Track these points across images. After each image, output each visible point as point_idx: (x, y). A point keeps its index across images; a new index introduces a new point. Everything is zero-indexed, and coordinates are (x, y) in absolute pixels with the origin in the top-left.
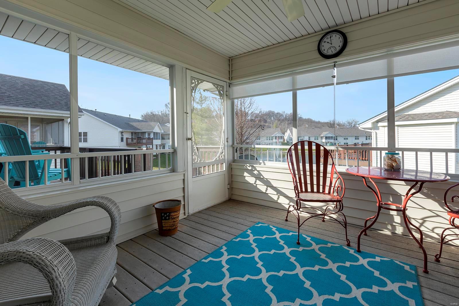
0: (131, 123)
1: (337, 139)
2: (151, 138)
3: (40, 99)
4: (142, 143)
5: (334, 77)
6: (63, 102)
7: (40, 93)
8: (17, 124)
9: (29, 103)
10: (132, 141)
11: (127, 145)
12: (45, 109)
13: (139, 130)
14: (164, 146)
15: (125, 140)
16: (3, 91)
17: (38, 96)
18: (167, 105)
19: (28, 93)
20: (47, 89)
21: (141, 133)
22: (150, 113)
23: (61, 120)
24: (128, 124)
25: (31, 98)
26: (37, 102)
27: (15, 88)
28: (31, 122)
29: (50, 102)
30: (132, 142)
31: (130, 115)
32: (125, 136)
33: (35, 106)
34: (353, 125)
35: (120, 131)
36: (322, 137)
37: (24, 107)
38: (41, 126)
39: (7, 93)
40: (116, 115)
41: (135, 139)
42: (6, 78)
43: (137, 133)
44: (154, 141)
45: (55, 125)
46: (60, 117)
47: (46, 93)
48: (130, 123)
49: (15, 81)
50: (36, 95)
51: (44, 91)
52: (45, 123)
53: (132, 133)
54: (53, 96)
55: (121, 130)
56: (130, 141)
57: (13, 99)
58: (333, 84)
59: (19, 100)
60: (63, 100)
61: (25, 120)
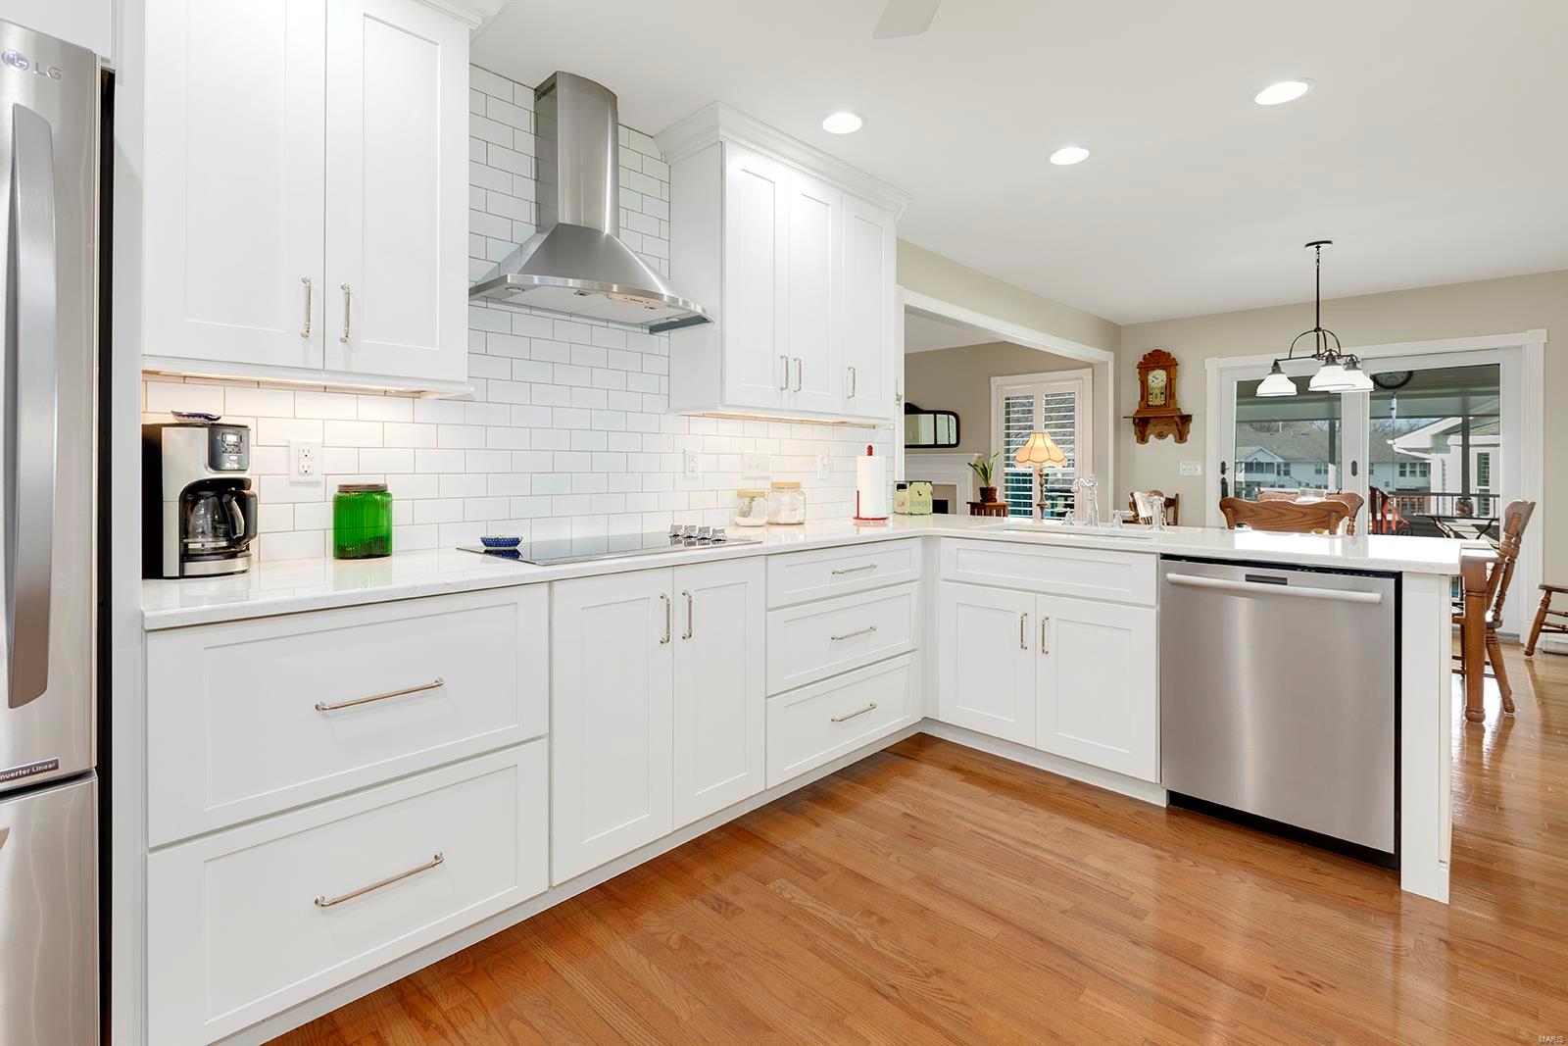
5: (1393, 409)
58: (1391, 417)
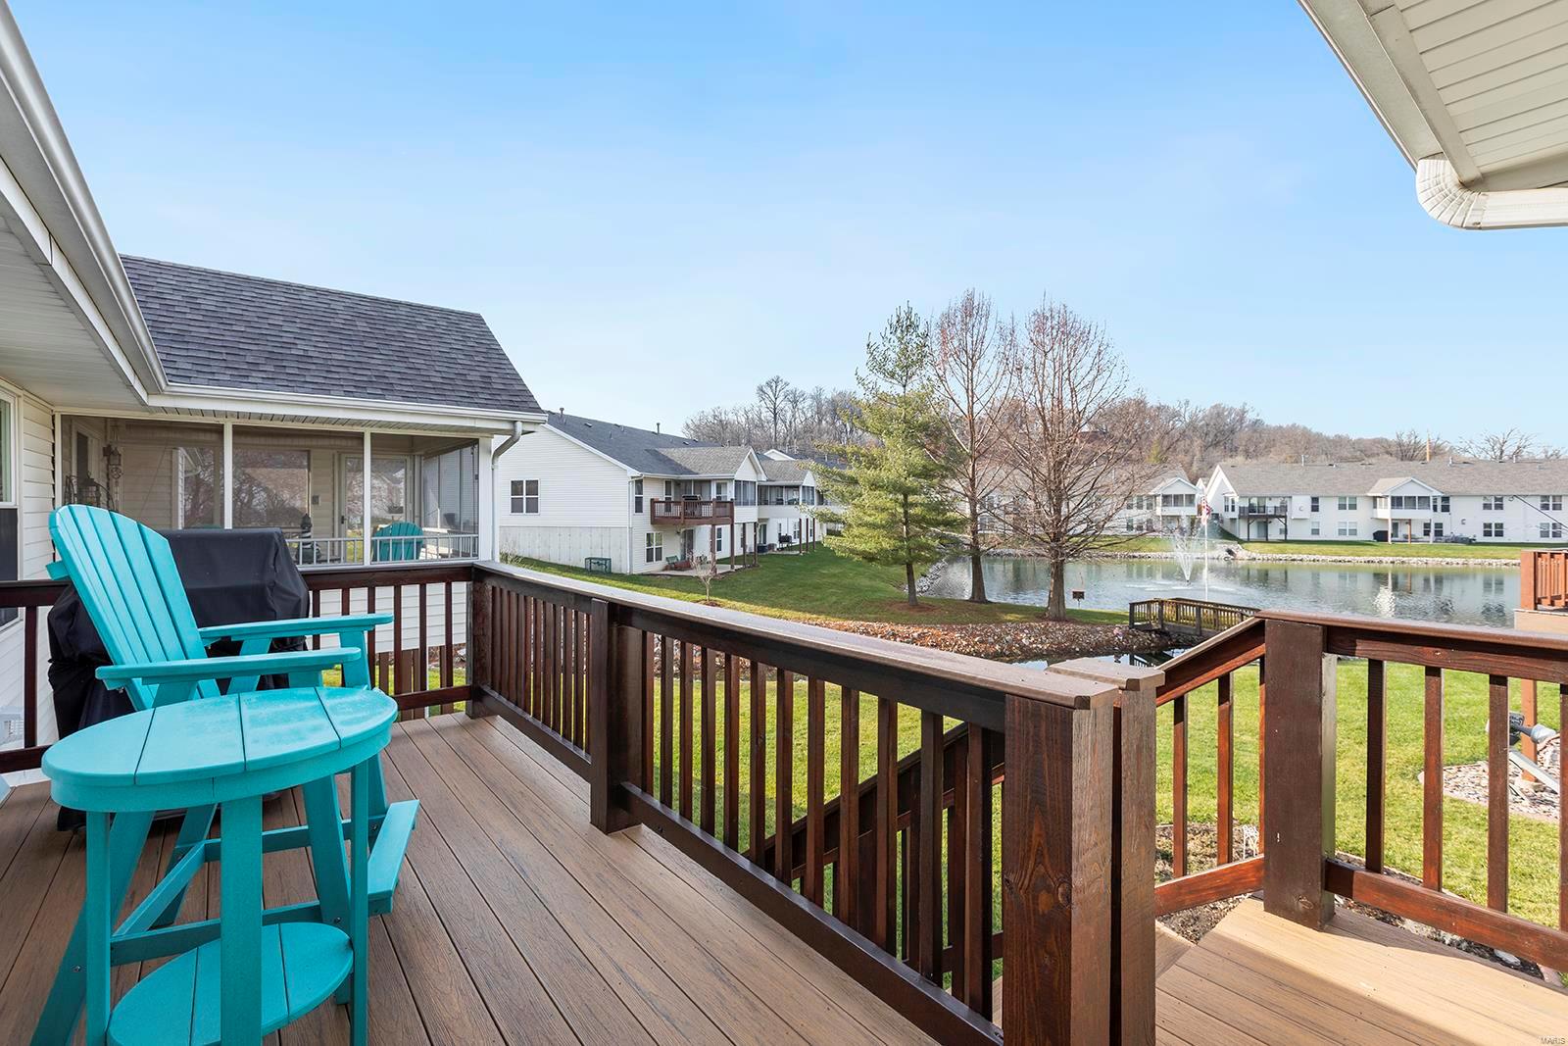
0: (664, 451)
1: (1446, 509)
2: (729, 500)
3: (400, 364)
4: (700, 517)
6: (474, 376)
7: (403, 344)
8: (340, 460)
9: (365, 379)
10: (668, 509)
11: (652, 523)
12: (414, 399)
13: (690, 472)
14: (765, 526)
15: (646, 505)
16: (287, 338)
17: (398, 354)
18: (764, 389)
19: (365, 344)
20: (426, 329)
21: (696, 481)
22: (711, 419)
23: (466, 443)
24: (656, 454)
25: (373, 361)
26: (392, 375)
27: (324, 329)
28: (372, 450)
29: (434, 374)
30: (667, 514)
31: (658, 424)
32: (649, 493)
33: (385, 393)
34: (1509, 450)
35: (632, 477)
36: (1375, 498)
37: (348, 393)
38: (408, 466)
39: (299, 347)
40: (619, 424)
41: (677, 503)
42: (301, 297)
43: (683, 485)
44: (737, 509)
45: (450, 461)
46: (465, 431)
47: (422, 342)
48: (659, 450)
49: (326, 306)
50: (391, 353)
51: (415, 336)
52: (421, 456)
53: (668, 483)
54: (443, 355)
55: (636, 473)
56: (660, 510)
57: (314, 367)
59: (333, 369)
60: (477, 368)
61: (355, 443)
